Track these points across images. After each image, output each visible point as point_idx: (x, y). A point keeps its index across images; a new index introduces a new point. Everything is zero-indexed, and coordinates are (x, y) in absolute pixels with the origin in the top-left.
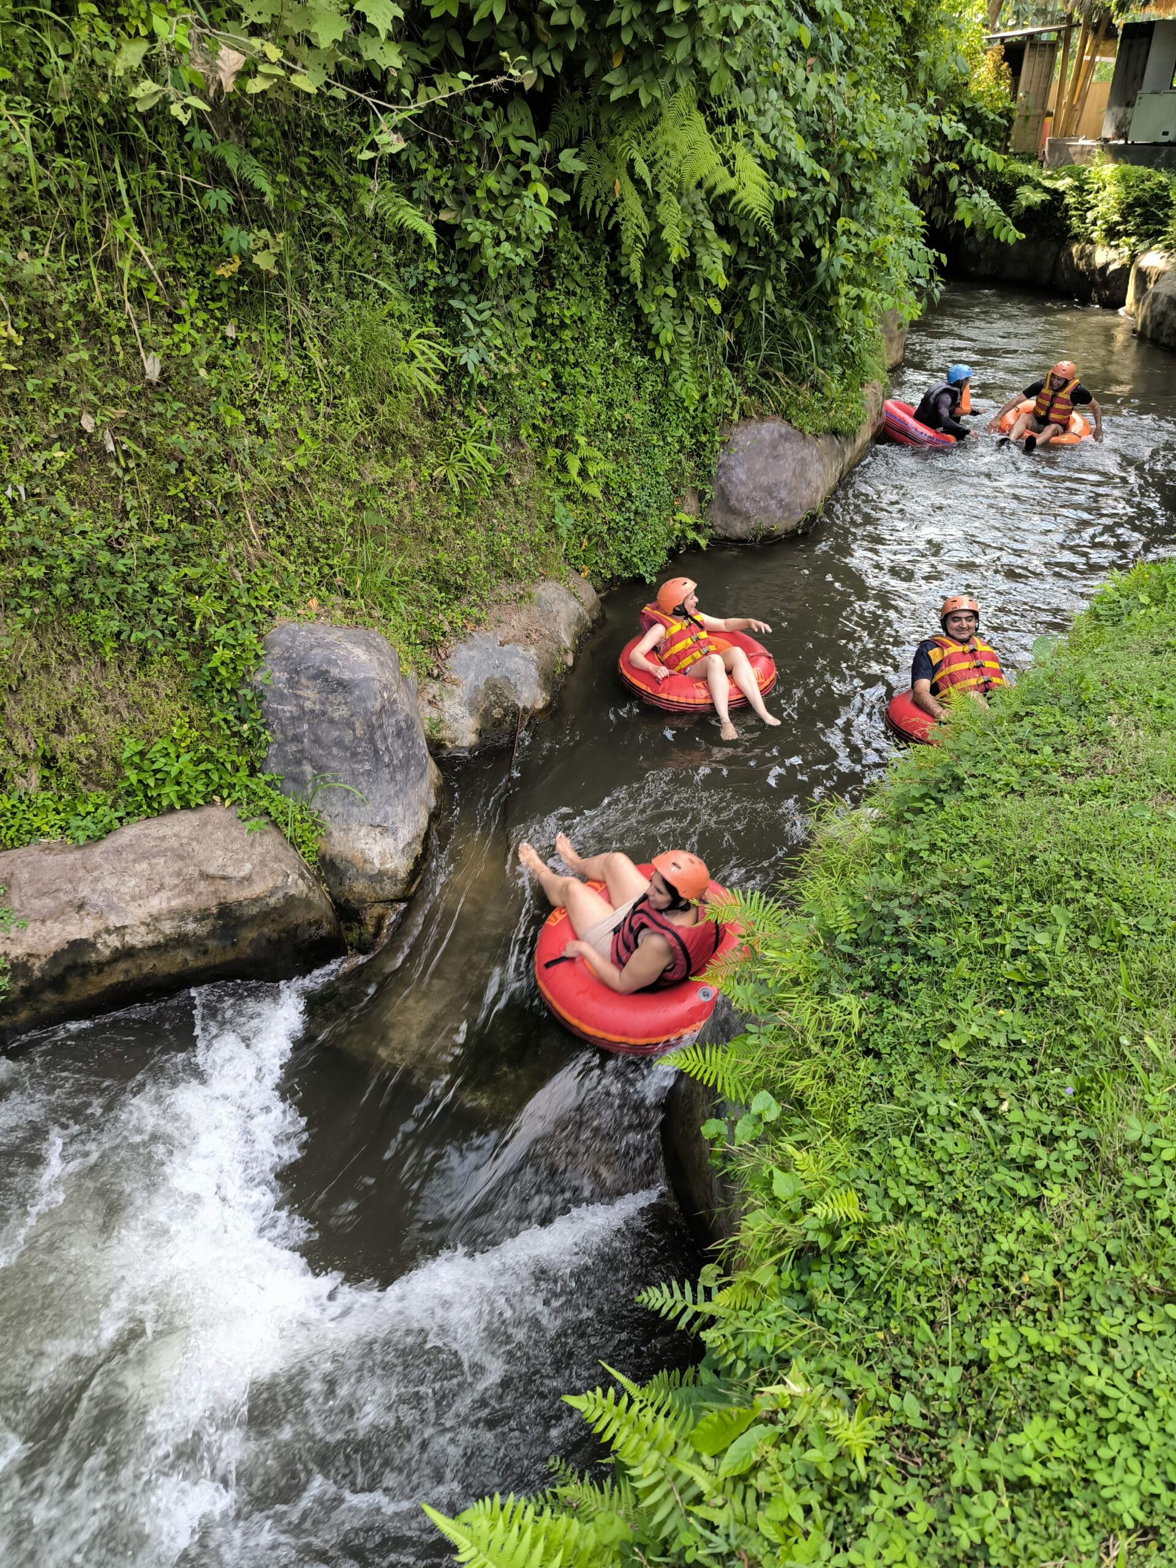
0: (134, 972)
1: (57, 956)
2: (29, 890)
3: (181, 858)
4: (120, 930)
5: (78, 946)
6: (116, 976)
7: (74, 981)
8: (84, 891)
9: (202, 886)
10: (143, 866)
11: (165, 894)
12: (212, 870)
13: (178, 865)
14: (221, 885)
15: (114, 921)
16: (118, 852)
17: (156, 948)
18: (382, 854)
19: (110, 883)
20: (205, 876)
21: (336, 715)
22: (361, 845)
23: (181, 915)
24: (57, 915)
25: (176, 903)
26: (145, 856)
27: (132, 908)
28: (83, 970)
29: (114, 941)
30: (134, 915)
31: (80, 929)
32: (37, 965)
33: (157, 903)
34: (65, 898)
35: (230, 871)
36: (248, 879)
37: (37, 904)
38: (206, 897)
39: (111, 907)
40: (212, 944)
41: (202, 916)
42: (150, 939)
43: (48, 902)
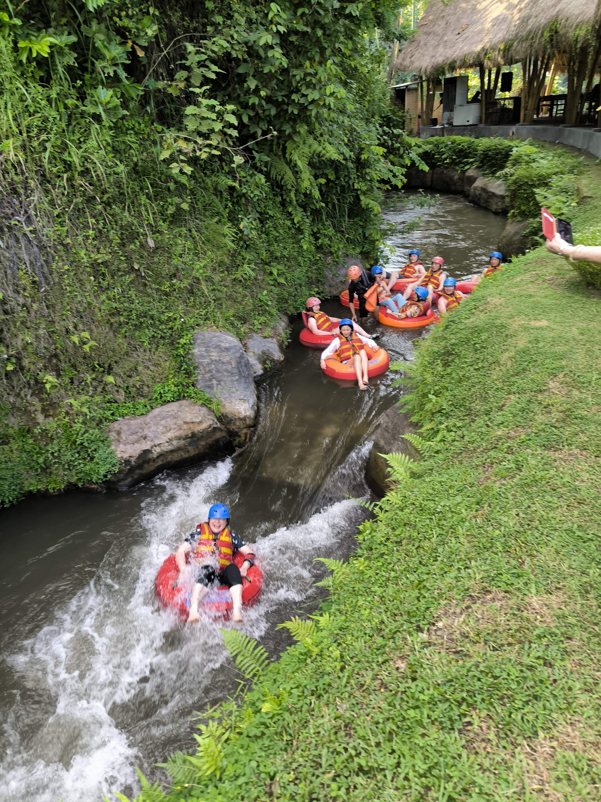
0: (165, 461)
1: (140, 456)
2: (128, 433)
3: (175, 418)
4: (159, 445)
5: (146, 452)
6: (160, 463)
7: (146, 465)
8: (146, 432)
9: (185, 426)
10: (163, 422)
11: (172, 431)
12: (188, 420)
13: (174, 421)
14: (191, 426)
15: (157, 442)
16: (155, 417)
17: (172, 451)
18: (245, 410)
19: (154, 428)
20: (186, 423)
21: (225, 360)
22: (237, 407)
23: (179, 438)
24: (137, 441)
25: (177, 434)
26: (163, 418)
27: (162, 436)
28: (148, 461)
29: (158, 450)
30: (163, 439)
31: (146, 446)
32: (133, 460)
33: (170, 435)
34: (140, 435)
35: (194, 420)
36: (201, 422)
37: (131, 437)
38: (186, 431)
39: (156, 437)
40: (190, 448)
41: (186, 437)
42: (170, 448)
43: (135, 437)
